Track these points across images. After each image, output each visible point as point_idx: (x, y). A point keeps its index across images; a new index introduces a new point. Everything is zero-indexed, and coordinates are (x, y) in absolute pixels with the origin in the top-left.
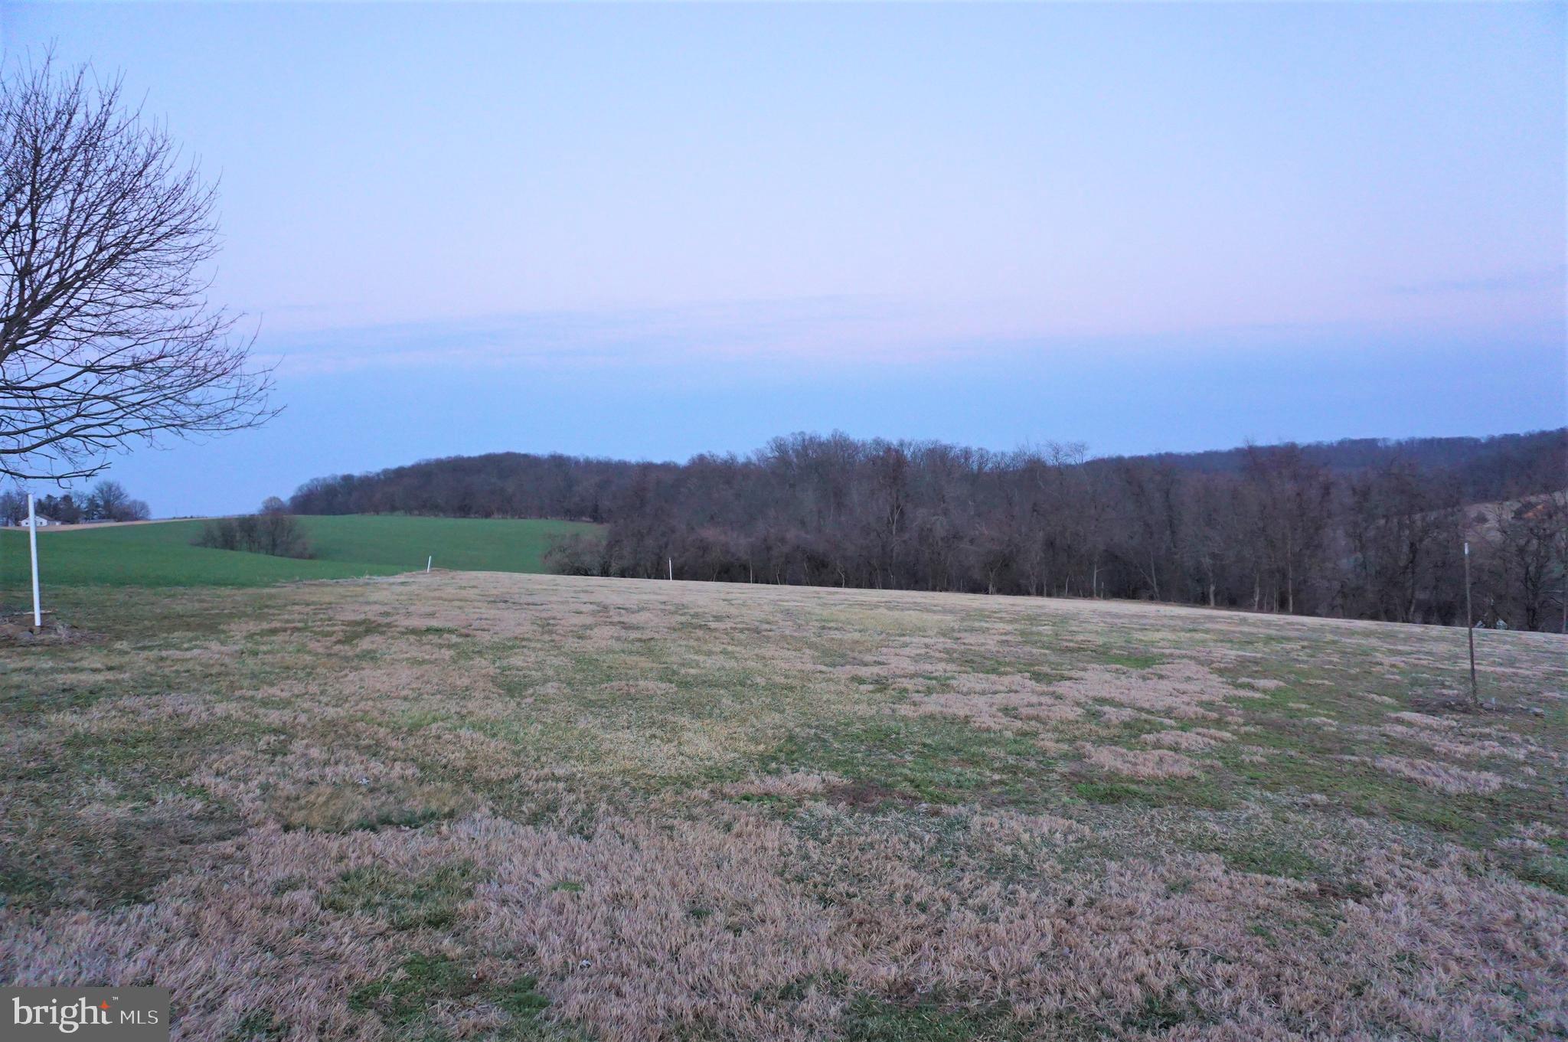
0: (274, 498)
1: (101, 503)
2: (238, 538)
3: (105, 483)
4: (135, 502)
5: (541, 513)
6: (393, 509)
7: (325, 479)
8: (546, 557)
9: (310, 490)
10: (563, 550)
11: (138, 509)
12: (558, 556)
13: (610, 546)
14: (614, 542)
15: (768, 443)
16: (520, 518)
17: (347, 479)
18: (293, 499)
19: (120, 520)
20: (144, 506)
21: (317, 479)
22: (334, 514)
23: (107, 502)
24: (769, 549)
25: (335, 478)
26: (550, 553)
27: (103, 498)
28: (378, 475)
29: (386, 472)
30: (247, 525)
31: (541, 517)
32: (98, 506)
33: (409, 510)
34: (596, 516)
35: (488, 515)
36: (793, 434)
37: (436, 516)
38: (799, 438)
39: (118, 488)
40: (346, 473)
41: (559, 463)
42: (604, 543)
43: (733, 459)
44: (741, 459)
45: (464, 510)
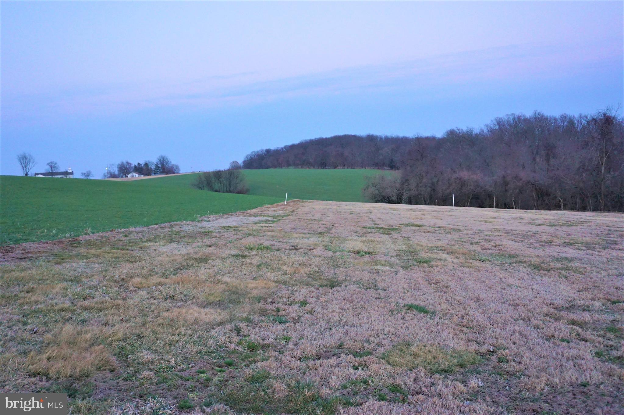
0: (235, 161)
1: (160, 166)
2: (213, 182)
3: (162, 157)
4: (174, 165)
5: (363, 166)
6: (288, 165)
7: (258, 152)
8: (365, 189)
9: (251, 158)
10: (375, 185)
11: (175, 168)
12: (372, 189)
13: (402, 184)
14: (405, 181)
15: (492, 121)
16: (352, 168)
17: (268, 151)
18: (244, 162)
19: (167, 174)
20: (177, 167)
21: (254, 152)
22: (262, 168)
23: (163, 165)
24: (506, 184)
25: (262, 150)
26: (367, 188)
27: (161, 164)
28: (282, 148)
29: (286, 147)
30: (218, 175)
31: (362, 168)
32: (159, 167)
33: (296, 165)
34: (392, 166)
35: (335, 167)
36: (507, 115)
37: (309, 168)
38: (511, 117)
39: (167, 159)
40: (268, 148)
41: (371, 138)
42: (399, 181)
43: (471, 131)
44: (477, 131)
45: (323, 165)
